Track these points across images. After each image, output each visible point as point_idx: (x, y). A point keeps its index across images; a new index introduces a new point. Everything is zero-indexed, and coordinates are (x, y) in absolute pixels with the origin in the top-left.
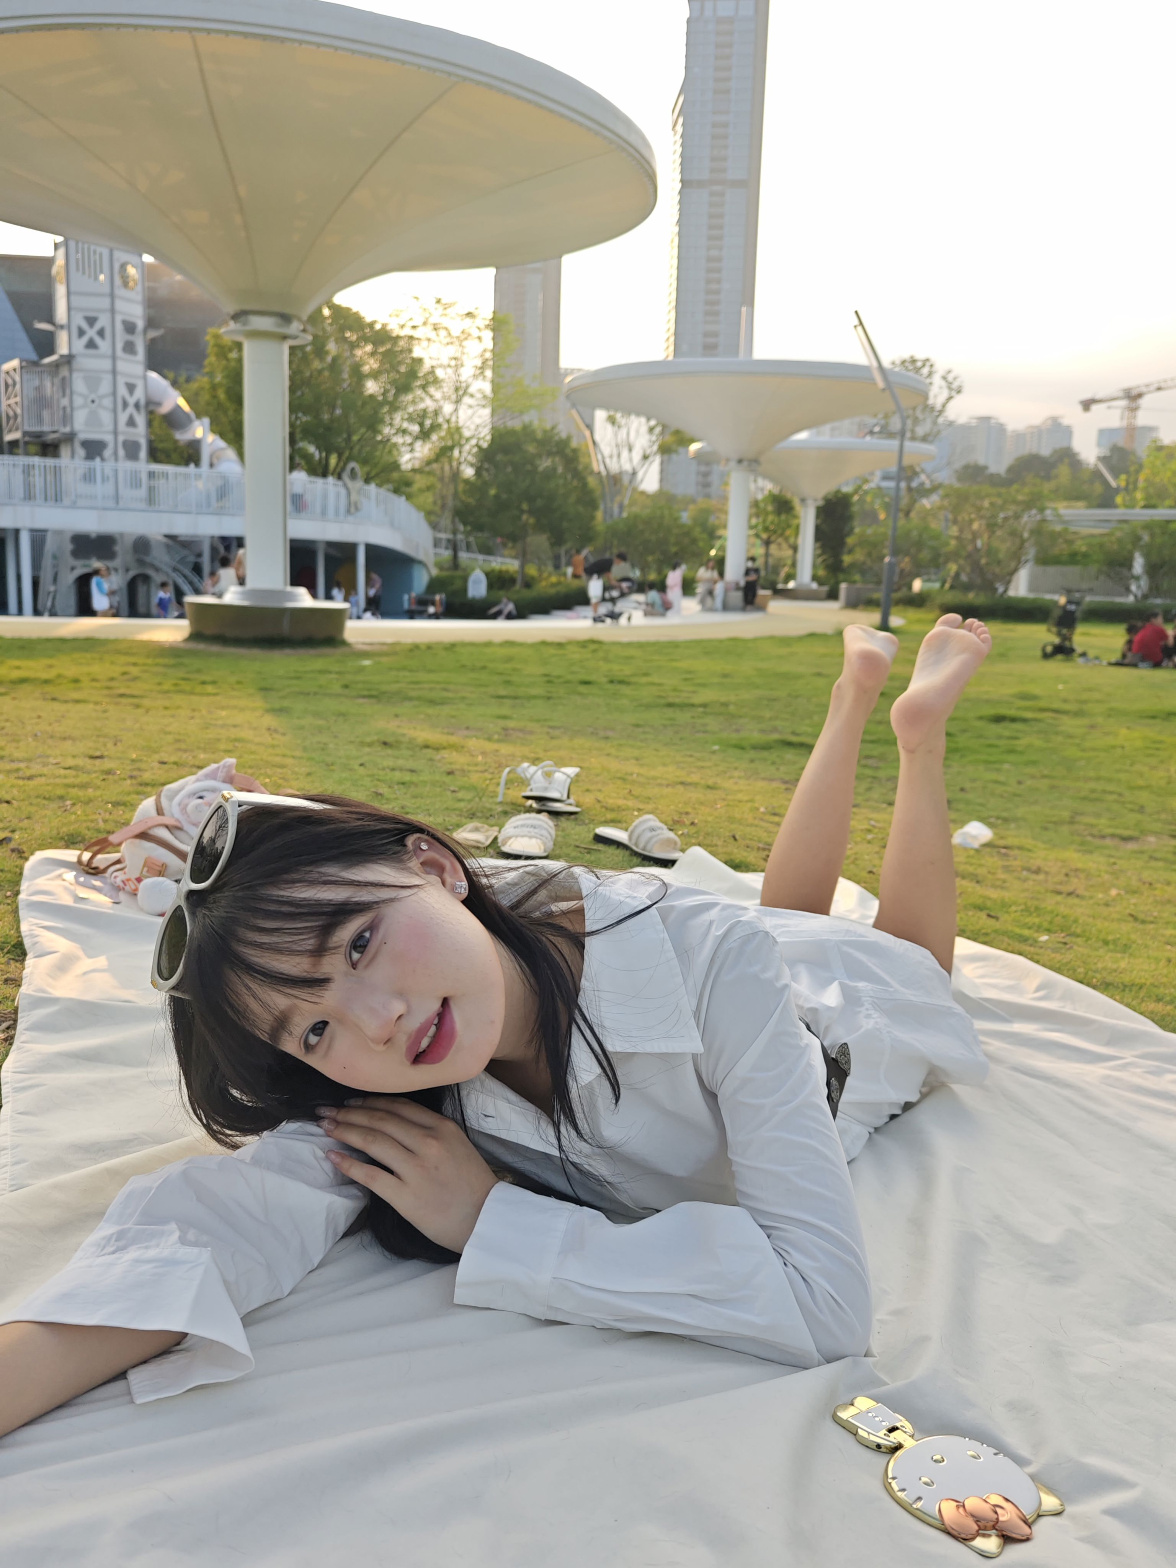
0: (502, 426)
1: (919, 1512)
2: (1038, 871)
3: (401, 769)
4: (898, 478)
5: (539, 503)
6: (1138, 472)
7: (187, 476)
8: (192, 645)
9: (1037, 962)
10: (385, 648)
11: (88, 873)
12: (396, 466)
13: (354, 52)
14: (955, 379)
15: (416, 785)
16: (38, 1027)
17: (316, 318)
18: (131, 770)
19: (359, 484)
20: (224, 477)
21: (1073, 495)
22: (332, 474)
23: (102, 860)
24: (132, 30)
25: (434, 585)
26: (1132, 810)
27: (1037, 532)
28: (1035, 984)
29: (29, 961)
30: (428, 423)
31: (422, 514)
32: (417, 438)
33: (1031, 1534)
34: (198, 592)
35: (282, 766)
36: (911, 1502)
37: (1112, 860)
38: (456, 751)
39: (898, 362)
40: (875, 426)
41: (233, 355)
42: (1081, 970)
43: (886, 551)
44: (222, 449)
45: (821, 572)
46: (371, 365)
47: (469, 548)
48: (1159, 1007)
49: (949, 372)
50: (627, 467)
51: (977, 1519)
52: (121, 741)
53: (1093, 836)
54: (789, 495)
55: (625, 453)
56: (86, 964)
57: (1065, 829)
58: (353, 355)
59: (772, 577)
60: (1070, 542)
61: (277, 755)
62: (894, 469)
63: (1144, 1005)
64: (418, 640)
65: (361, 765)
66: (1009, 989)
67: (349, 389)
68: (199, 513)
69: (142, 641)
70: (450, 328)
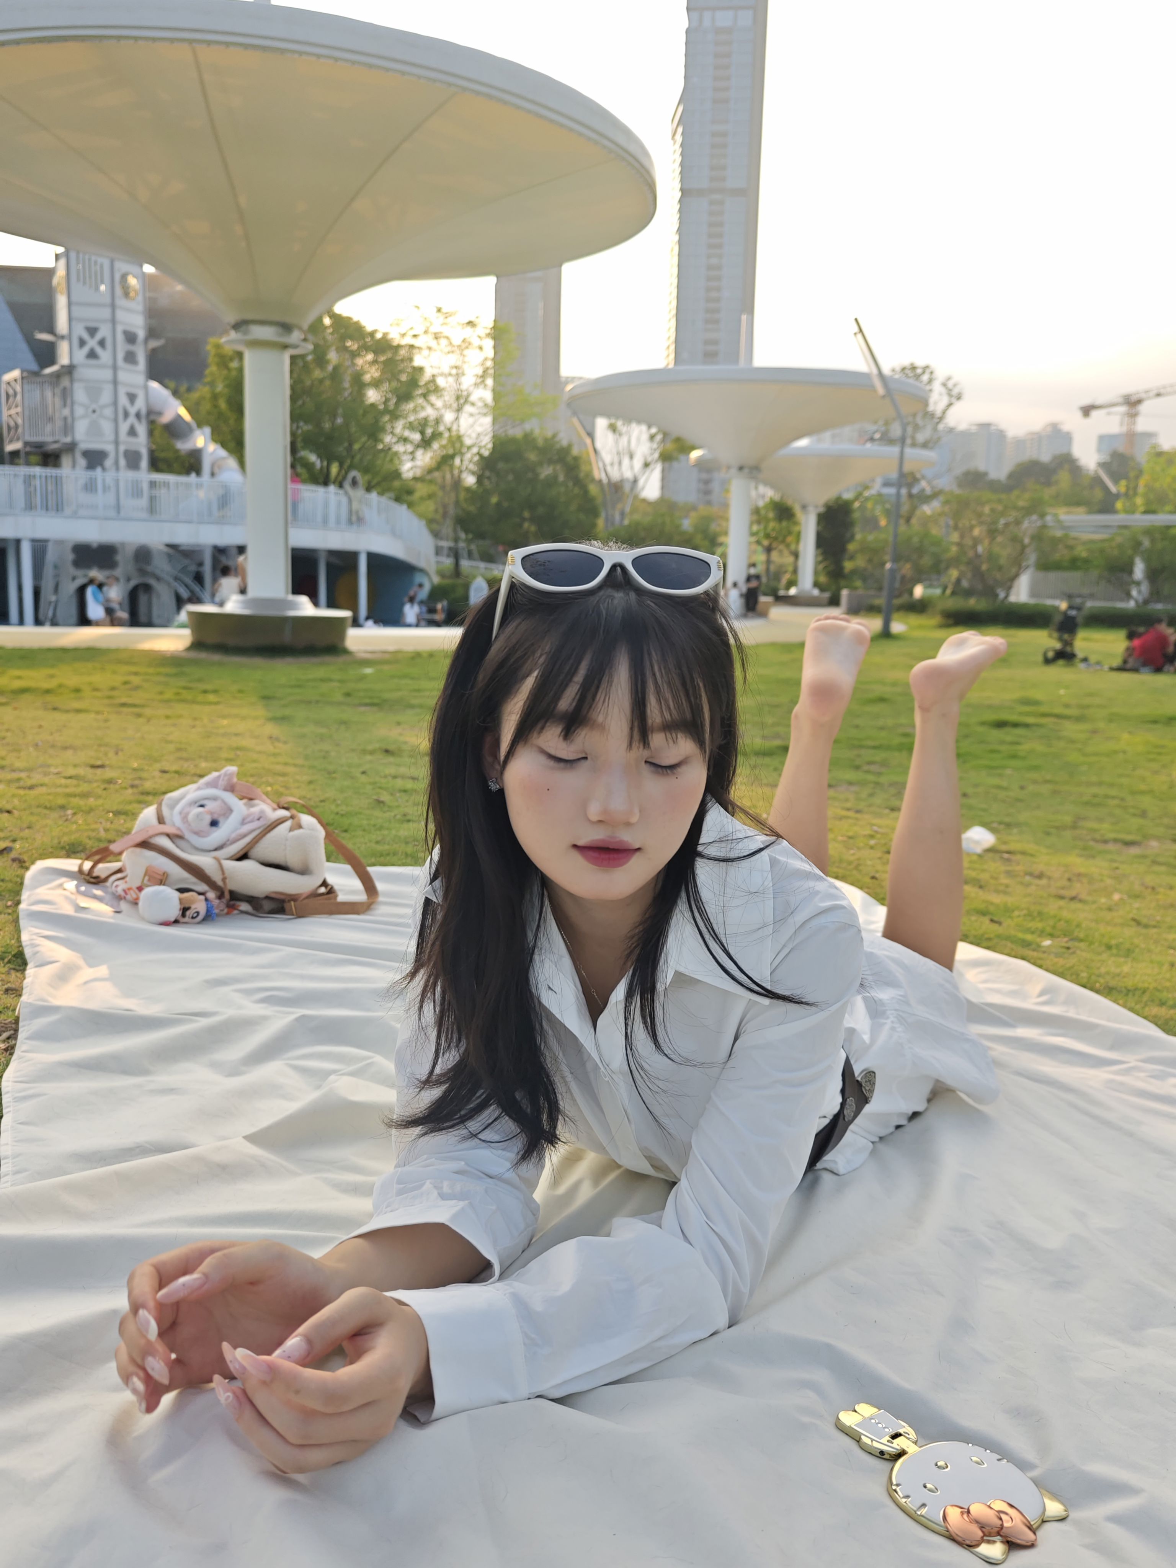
0: (503, 435)
1: (922, 1518)
2: (1040, 876)
3: (403, 777)
4: (899, 485)
5: (541, 510)
6: (1137, 477)
7: (188, 486)
8: (193, 654)
9: (1040, 967)
10: (387, 656)
11: (89, 882)
12: (397, 475)
13: (353, 63)
14: (955, 385)
16: (40, 1036)
17: (316, 327)
18: (135, 779)
19: (360, 493)
20: (226, 486)
21: (1074, 501)
22: (334, 483)
23: (103, 869)
24: (132, 42)
26: (1134, 815)
27: (1038, 537)
28: (1038, 988)
29: (30, 971)
30: (429, 431)
31: (423, 523)
32: (418, 446)
33: (1036, 1540)
35: (284, 775)
36: (915, 1509)
37: (1115, 865)
39: (898, 369)
40: (874, 433)
41: (234, 364)
42: (1084, 975)
43: (887, 557)
44: (223, 458)
45: (823, 579)
46: (372, 373)
47: (470, 556)
48: (1163, 1012)
49: (949, 379)
50: (628, 475)
52: (122, 750)
53: (1096, 841)
54: (789, 502)
55: (626, 461)
56: (87, 973)
57: (1068, 834)
58: (354, 364)
59: (773, 584)
60: (1071, 548)
61: (278, 763)
62: (894, 475)
63: (1147, 1009)
64: (421, 648)
65: (364, 773)
66: (1012, 994)
67: (350, 398)
68: (201, 522)
69: (143, 651)
70: (451, 337)
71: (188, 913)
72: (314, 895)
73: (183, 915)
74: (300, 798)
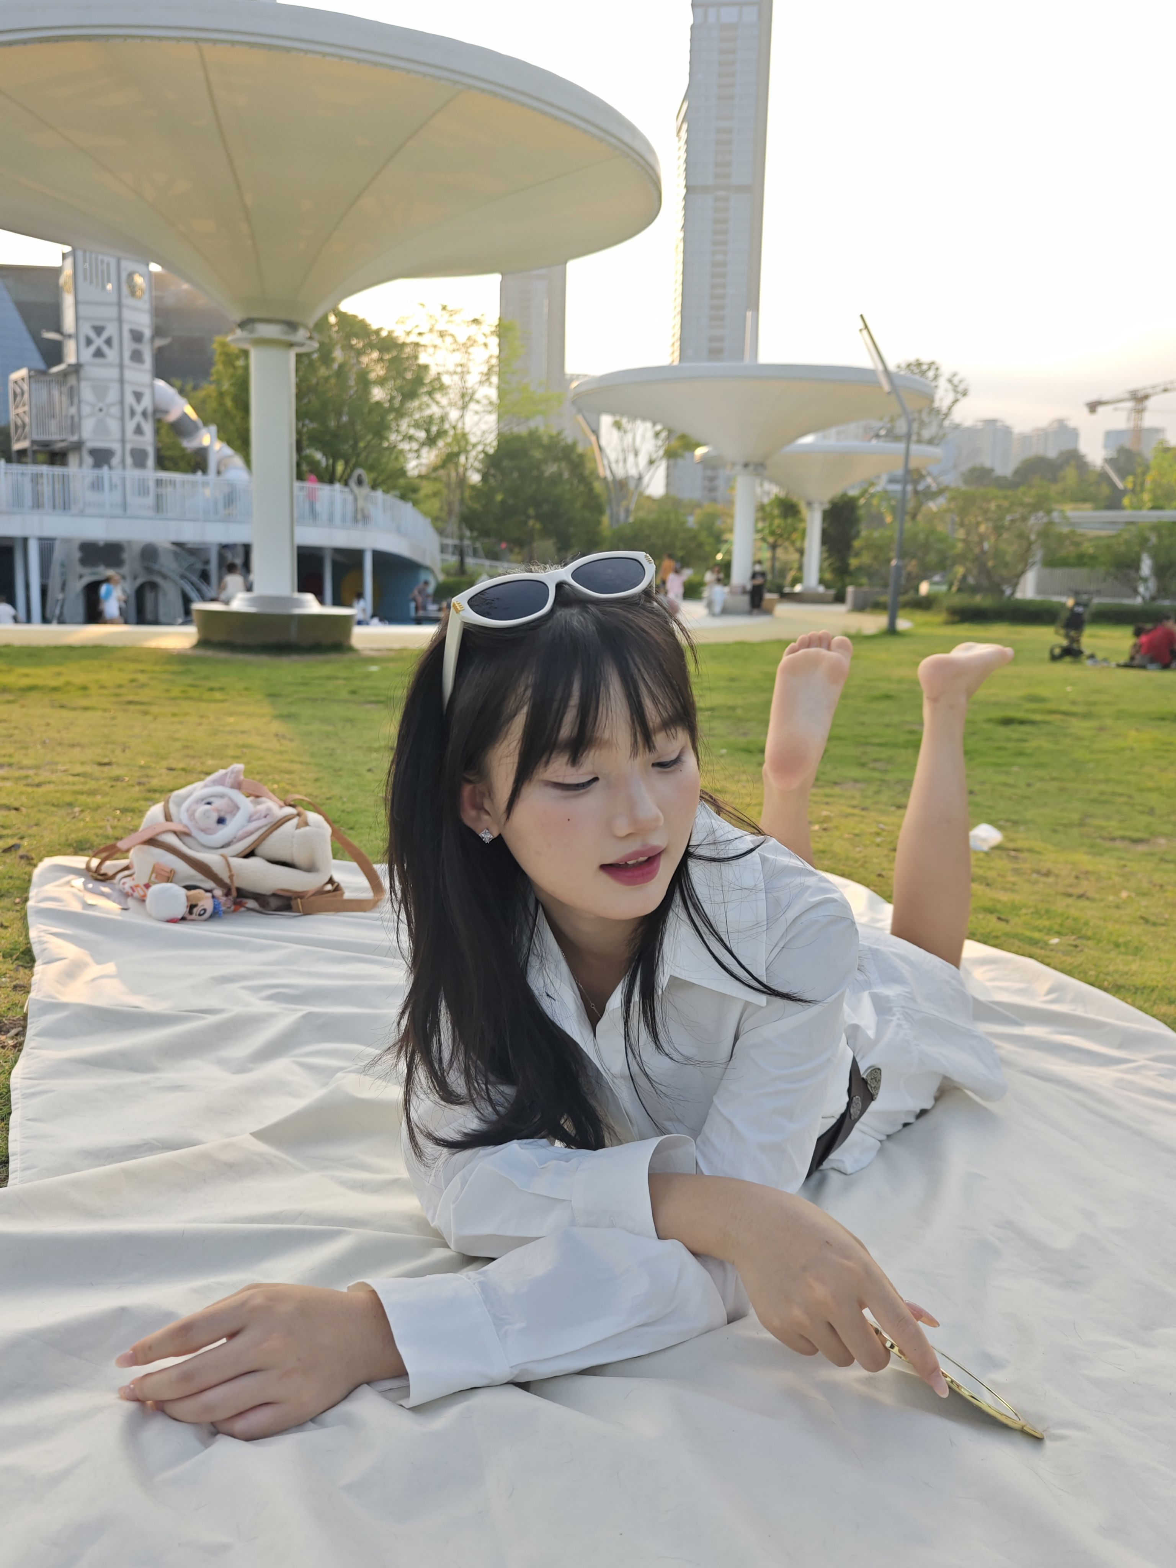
0: (508, 432)
2: (1048, 874)
4: (904, 481)
5: (546, 508)
6: (1144, 473)
7: (194, 484)
8: (200, 652)
9: (1048, 965)
10: (392, 654)
11: (97, 880)
12: (402, 472)
13: (359, 61)
14: (961, 381)
16: (45, 1033)
17: (322, 325)
18: (143, 776)
19: (365, 490)
20: (232, 484)
21: (1080, 497)
22: (339, 481)
23: (110, 866)
24: (138, 41)
25: (441, 591)
26: (1142, 813)
27: (1045, 534)
28: (1046, 987)
29: (38, 968)
30: (434, 429)
31: (429, 520)
32: (423, 444)
34: (204, 598)
35: (290, 772)
37: (1123, 862)
39: (903, 365)
40: (881, 428)
41: (240, 363)
42: (1092, 973)
43: (892, 554)
44: (230, 457)
45: (828, 576)
46: (378, 371)
47: (475, 554)
48: (1171, 1010)
49: (955, 375)
50: (633, 472)
52: (129, 748)
53: (1104, 838)
54: (795, 499)
55: (631, 459)
56: (95, 970)
57: (1075, 831)
58: (359, 362)
59: (778, 581)
60: (1078, 544)
61: (284, 761)
62: (899, 472)
63: (1155, 1007)
65: (369, 770)
66: (1020, 992)
67: (355, 396)
68: (206, 521)
69: (150, 649)
70: (456, 335)
71: (195, 910)
72: (321, 892)
73: (191, 912)
74: (306, 796)
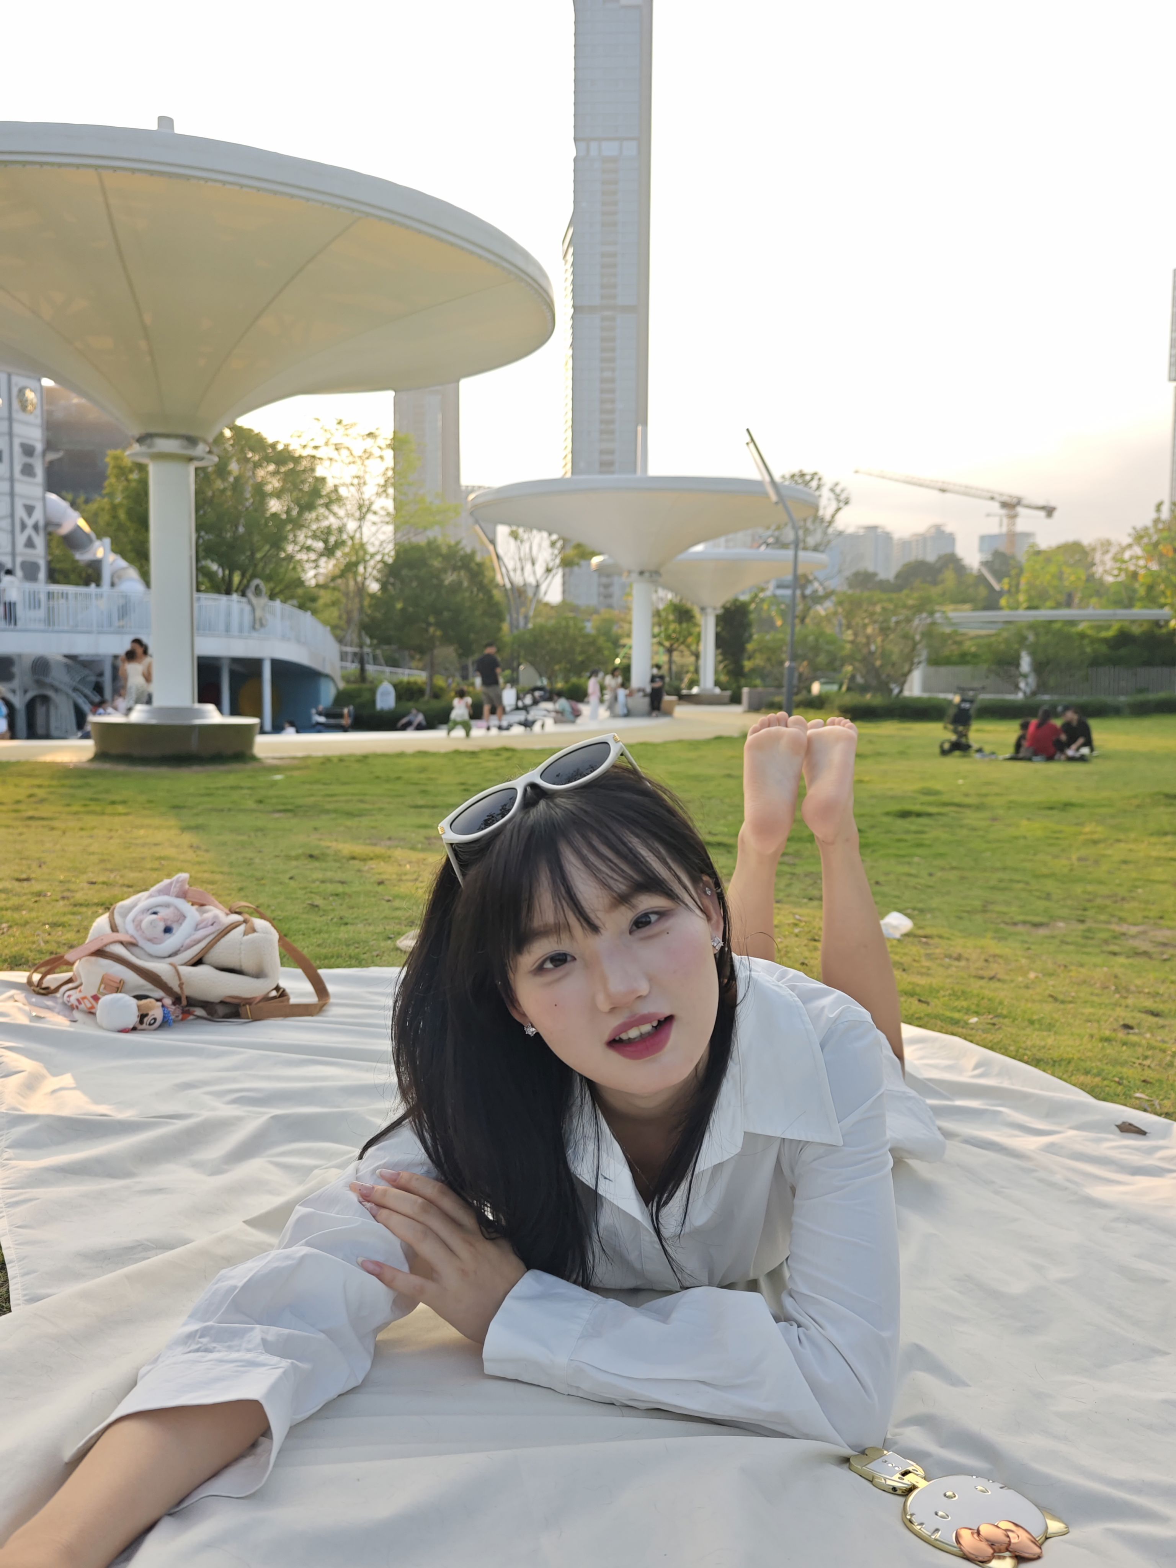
0: (406, 542)
1: (938, 1542)
2: (959, 958)
3: (331, 881)
4: (793, 586)
5: (446, 614)
6: (1019, 575)
7: (87, 596)
8: (97, 766)
9: (971, 1041)
10: (296, 762)
11: (39, 994)
12: (300, 583)
13: (259, 189)
14: (842, 491)
15: (350, 896)
16: (20, 1144)
17: (219, 439)
18: (63, 892)
19: (264, 600)
20: (126, 596)
21: (960, 599)
22: (236, 591)
23: (52, 980)
24: (38, 167)
25: (342, 698)
26: (1039, 898)
27: (928, 634)
28: (973, 1062)
30: (332, 540)
31: (328, 628)
32: (321, 555)
35: (212, 883)
36: (930, 1534)
37: (1026, 946)
38: (384, 861)
39: (788, 476)
40: (767, 537)
41: (134, 476)
42: (1012, 1048)
43: (785, 656)
44: (124, 569)
45: (724, 678)
46: (274, 484)
47: (376, 661)
48: (1090, 1079)
49: (837, 484)
50: (531, 580)
51: (992, 1544)
52: (44, 863)
53: (1006, 923)
54: (689, 605)
55: (528, 567)
56: (52, 1082)
57: (979, 918)
58: (256, 475)
59: (676, 683)
60: (959, 643)
61: (205, 871)
62: (789, 577)
63: (1073, 1078)
64: (329, 753)
65: (291, 878)
66: (949, 1068)
67: (251, 508)
68: (100, 633)
69: (45, 763)
70: (351, 448)
71: (145, 1020)
72: (266, 999)
73: (141, 1022)
